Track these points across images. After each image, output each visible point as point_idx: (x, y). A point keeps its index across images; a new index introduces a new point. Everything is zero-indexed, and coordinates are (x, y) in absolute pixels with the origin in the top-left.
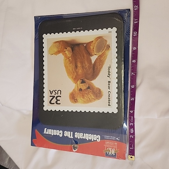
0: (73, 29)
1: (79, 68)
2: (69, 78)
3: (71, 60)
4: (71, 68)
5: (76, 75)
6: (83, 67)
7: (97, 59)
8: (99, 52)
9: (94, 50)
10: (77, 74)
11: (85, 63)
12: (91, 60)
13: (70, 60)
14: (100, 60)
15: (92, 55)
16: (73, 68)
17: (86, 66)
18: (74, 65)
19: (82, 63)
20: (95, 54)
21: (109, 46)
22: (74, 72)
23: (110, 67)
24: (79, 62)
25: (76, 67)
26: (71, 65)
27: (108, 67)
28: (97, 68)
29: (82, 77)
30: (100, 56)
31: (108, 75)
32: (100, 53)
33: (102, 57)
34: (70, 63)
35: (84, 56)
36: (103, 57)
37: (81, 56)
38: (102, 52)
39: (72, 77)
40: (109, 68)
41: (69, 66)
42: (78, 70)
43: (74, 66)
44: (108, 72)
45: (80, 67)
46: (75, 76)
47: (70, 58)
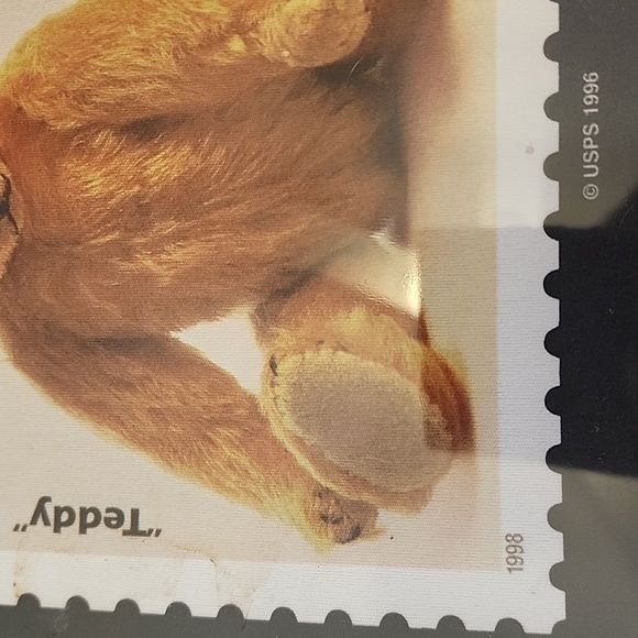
0: (591, 81)
1: (126, 164)
2: (17, 38)
3: (219, 58)
4: (127, 65)
5: (59, 125)
6: (140, 212)
7: (220, 382)
8: (296, 406)
9: (325, 353)
10: (68, 137)
11: (180, 237)
12: (208, 307)
13: (222, 39)
14: (214, 423)
15: (265, 320)
16: (135, 90)
17: (155, 248)
18: (160, 105)
19: (185, 201)
20: (273, 365)
21: (356, 533)
22: (82, 97)
23: (134, 531)
24: (196, 162)
25: (145, 129)
26: (164, 60)
27: (135, 514)
28: (129, 386)
29: (29, 202)
30: (248, 423)
31: (58, 511)
32: (283, 426)
33: (241, 445)
34: (181, 49)
35: (257, 222)
36: (244, 460)
37: (259, 184)
38: (299, 441)
39: (28, 82)
40: (127, 525)
41: (150, 31)
42: (108, 159)
43: (150, 95)
44: (84, 512)
45: (143, 182)
46: (48, 113)
47: (237, 45)
